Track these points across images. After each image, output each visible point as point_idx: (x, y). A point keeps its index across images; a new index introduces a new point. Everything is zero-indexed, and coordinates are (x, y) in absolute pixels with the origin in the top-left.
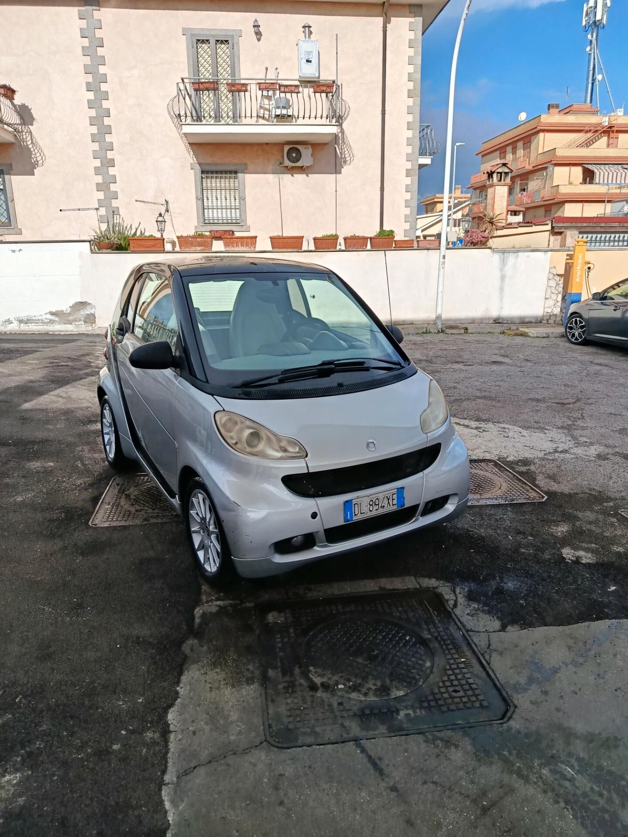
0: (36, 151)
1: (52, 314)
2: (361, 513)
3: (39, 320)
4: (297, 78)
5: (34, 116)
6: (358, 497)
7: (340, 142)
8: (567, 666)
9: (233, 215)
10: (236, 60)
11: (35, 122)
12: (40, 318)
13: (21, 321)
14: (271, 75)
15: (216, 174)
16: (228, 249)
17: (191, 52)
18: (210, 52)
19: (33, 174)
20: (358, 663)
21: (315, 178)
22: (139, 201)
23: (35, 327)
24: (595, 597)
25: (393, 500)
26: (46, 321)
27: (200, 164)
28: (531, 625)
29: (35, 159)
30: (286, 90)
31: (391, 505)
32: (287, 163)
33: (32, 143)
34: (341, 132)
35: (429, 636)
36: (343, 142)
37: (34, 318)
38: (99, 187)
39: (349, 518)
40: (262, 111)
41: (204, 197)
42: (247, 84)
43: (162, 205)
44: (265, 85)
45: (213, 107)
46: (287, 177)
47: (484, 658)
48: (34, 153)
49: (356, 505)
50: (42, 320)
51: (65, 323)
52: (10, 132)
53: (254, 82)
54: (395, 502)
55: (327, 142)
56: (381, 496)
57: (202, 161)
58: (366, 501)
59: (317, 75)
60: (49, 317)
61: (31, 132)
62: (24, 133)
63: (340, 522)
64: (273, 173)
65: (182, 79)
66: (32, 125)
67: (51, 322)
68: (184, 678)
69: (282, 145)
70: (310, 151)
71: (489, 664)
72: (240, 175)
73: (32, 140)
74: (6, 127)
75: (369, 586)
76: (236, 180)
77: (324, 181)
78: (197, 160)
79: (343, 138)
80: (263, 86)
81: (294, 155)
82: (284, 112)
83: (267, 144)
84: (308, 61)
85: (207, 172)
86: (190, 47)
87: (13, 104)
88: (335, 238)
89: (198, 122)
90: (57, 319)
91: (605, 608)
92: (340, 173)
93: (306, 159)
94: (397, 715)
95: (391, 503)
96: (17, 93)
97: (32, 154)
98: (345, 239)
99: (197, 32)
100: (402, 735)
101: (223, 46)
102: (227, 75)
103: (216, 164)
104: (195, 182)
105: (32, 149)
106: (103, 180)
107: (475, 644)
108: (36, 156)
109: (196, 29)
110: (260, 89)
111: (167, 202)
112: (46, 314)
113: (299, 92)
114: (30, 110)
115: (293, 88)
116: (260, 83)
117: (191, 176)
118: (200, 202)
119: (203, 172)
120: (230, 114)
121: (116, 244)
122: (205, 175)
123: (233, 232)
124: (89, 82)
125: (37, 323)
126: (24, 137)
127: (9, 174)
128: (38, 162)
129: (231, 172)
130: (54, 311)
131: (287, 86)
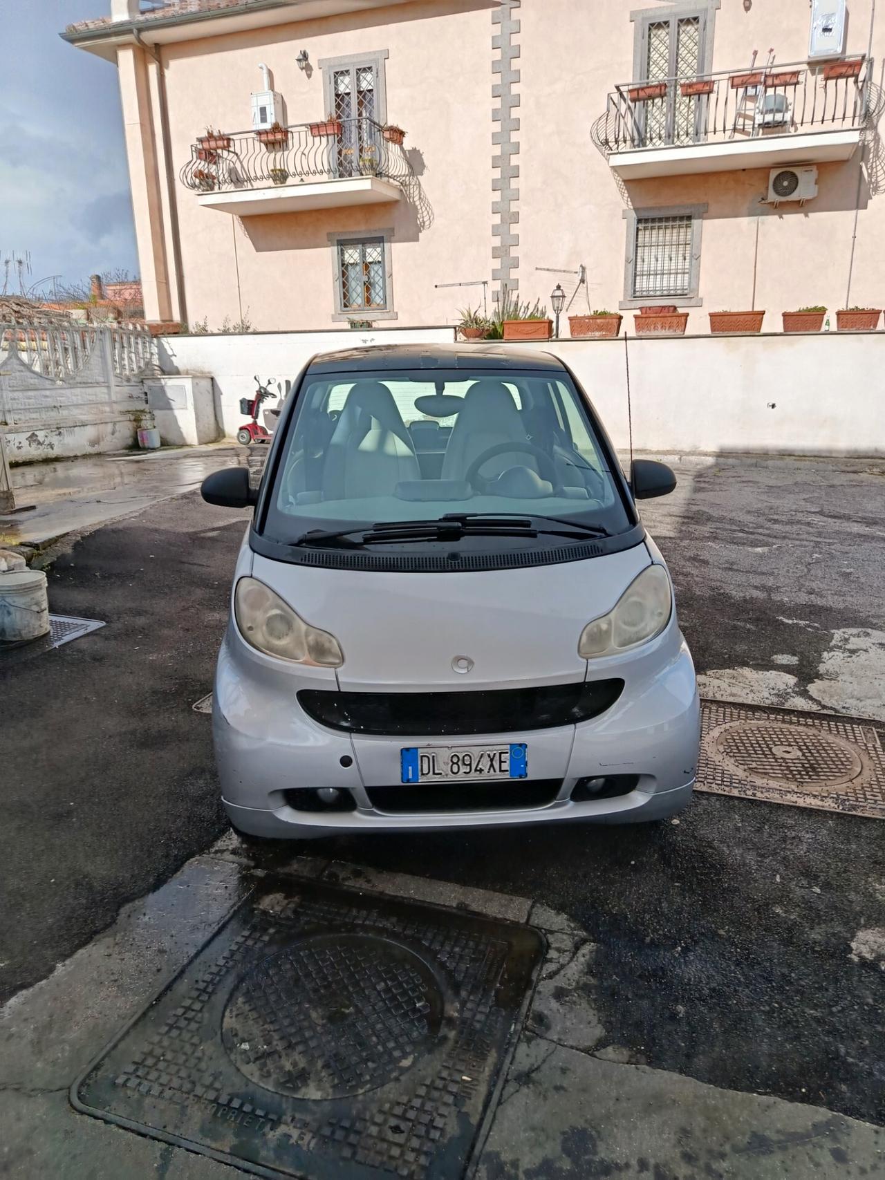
0: (424, 209)
2: (434, 773)
4: (806, 59)
5: (426, 162)
6: (429, 747)
7: (871, 156)
8: (641, 1171)
9: (679, 283)
10: (707, 47)
11: (425, 171)
14: (761, 62)
15: (659, 222)
16: (641, 333)
17: (640, 46)
18: (668, 42)
19: (417, 240)
20: (308, 1017)
21: (819, 218)
22: (541, 269)
24: (842, 1050)
25: (501, 762)
27: (636, 210)
28: (655, 1061)
29: (421, 220)
30: (776, 82)
31: (498, 770)
32: (773, 197)
33: (420, 198)
34: (874, 139)
35: (456, 1014)
36: (877, 156)
38: (496, 252)
39: (410, 777)
40: (741, 121)
41: (639, 258)
42: (714, 82)
43: (576, 273)
44: (741, 79)
45: (664, 123)
46: (772, 220)
47: (503, 1089)
48: (420, 211)
49: (425, 759)
52: (395, 187)
53: (727, 76)
54: (505, 766)
55: (846, 158)
56: (476, 752)
57: (638, 205)
58: (444, 756)
59: (839, 50)
61: (420, 185)
62: (411, 187)
63: (395, 780)
64: (749, 215)
65: (617, 88)
66: (422, 174)
68: (81, 953)
69: (766, 170)
70: (814, 174)
71: (500, 1103)
72: (695, 222)
73: (420, 195)
74: (391, 180)
75: (447, 895)
76: (689, 230)
77: (837, 221)
78: (633, 205)
79: (877, 150)
80: (737, 81)
81: (785, 183)
82: (779, 117)
83: (744, 170)
84: (826, 30)
85: (646, 221)
86: (640, 37)
87: (402, 149)
88: (820, 313)
89: (639, 147)
91: (844, 1081)
92: (865, 207)
93: (806, 188)
94: (271, 1129)
95: (496, 765)
96: (406, 135)
97: (418, 213)
98: (839, 314)
99: (651, 13)
100: (239, 1168)
101: (689, 28)
102: (691, 71)
103: (660, 208)
104: (627, 236)
105: (419, 207)
106: (502, 243)
107: (514, 1057)
108: (423, 215)
109: (651, 9)
110: (732, 87)
111: (584, 269)
113: (797, 83)
114: (421, 155)
115: (788, 77)
116: (733, 77)
117: (622, 228)
118: (631, 266)
119: (639, 221)
120: (691, 130)
121: (488, 330)
122: (643, 225)
123: (675, 308)
124: (496, 109)
126: (412, 191)
127: (390, 242)
128: (424, 222)
129: (682, 218)
131: (777, 75)
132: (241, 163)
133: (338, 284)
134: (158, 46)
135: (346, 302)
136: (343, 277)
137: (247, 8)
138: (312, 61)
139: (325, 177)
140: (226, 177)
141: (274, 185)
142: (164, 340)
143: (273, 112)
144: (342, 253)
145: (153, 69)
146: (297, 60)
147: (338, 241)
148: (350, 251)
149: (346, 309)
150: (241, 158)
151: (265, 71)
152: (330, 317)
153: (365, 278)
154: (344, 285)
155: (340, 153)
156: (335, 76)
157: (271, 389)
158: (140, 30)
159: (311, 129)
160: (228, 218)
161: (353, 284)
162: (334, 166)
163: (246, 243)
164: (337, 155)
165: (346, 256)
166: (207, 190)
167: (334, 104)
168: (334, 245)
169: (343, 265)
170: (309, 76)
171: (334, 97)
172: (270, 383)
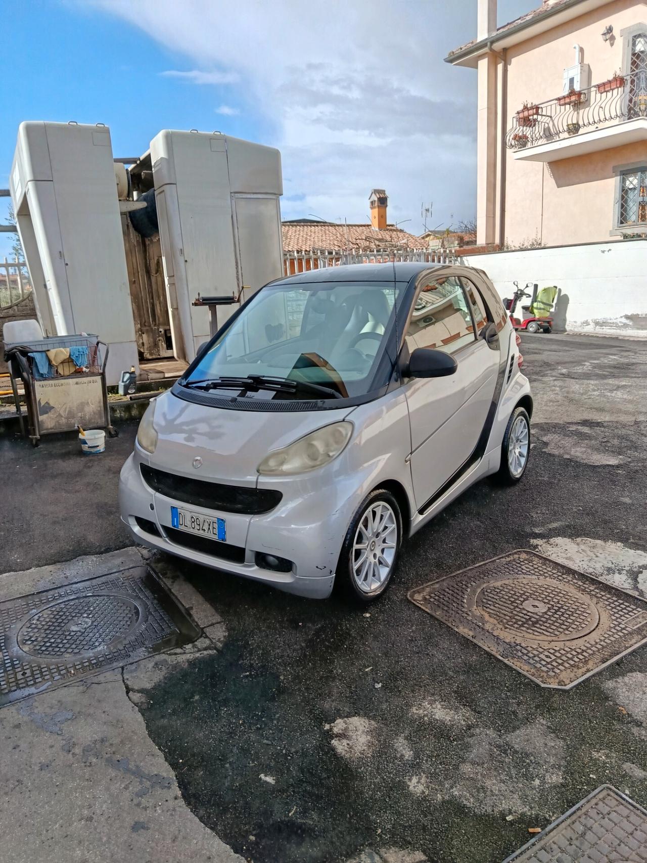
1: (627, 317)
3: (613, 323)
12: (615, 321)
13: (597, 323)
23: (609, 331)
25: (214, 528)
26: (620, 324)
31: (212, 532)
37: (609, 321)
50: (616, 323)
51: (638, 329)
54: (216, 531)
56: (201, 517)
60: (624, 320)
67: (625, 326)
90: (631, 323)
95: (211, 529)
112: (621, 317)
125: (611, 326)
130: (629, 315)
132: (553, 121)
133: (618, 206)
134: (505, 50)
135: (623, 219)
136: (622, 200)
137: (566, 5)
138: (616, 32)
139: (616, 121)
140: (541, 134)
141: (568, 136)
142: (465, 259)
143: (579, 80)
144: (624, 181)
145: (500, 67)
146: (603, 34)
147: (621, 171)
148: (631, 179)
149: (622, 225)
150: (553, 118)
151: (578, 49)
152: (609, 232)
153: (641, 199)
154: (622, 206)
155: (630, 101)
156: (633, 39)
157: (527, 291)
158: (492, 42)
159: (599, 88)
160: (539, 165)
161: (631, 204)
162: (625, 111)
163: (550, 182)
164: (627, 102)
165: (628, 183)
166: (521, 148)
167: (630, 62)
168: (616, 176)
169: (623, 190)
170: (612, 45)
171: (630, 56)
172: (527, 286)
